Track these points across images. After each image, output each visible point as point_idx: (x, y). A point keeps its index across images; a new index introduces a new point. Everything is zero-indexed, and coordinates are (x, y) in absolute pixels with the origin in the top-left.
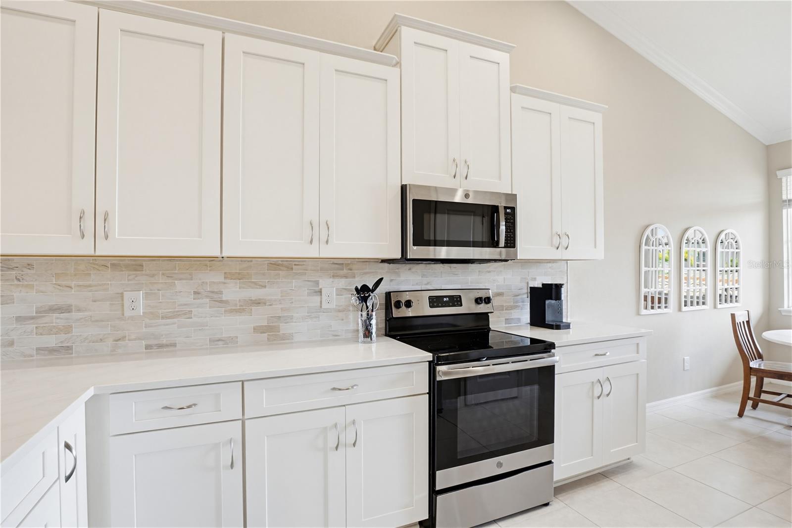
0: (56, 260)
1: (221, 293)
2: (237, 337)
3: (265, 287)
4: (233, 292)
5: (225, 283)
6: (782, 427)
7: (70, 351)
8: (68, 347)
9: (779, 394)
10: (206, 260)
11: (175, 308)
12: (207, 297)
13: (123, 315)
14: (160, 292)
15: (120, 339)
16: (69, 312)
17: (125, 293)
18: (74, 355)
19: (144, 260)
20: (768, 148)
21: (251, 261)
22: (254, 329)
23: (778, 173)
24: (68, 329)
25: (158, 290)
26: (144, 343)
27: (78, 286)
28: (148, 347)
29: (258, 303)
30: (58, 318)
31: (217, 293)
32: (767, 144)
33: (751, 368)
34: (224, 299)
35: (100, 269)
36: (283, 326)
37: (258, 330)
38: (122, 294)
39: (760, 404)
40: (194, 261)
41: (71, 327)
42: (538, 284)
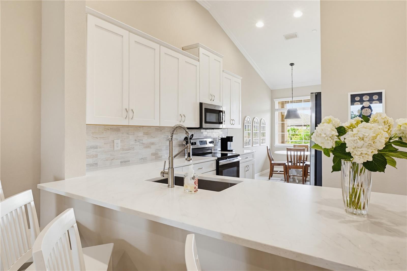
0: (92, 126)
1: (143, 140)
2: (147, 158)
3: (154, 138)
4: (146, 140)
5: (143, 136)
6: (279, 180)
7: (97, 165)
8: (96, 163)
9: (278, 171)
10: (138, 127)
11: (129, 146)
12: (139, 142)
13: (114, 149)
14: (125, 140)
15: (113, 159)
16: (97, 149)
17: (115, 140)
18: (98, 167)
19: (121, 127)
20: (271, 90)
21: (151, 128)
22: (152, 154)
23: (274, 100)
24: (96, 156)
25: (125, 139)
26: (120, 161)
27: (100, 137)
28: (121, 162)
29: (153, 144)
30: (93, 151)
31: (141, 140)
32: (272, 89)
33: (272, 163)
34: (143, 142)
35: (107, 130)
36: (159, 153)
37: (153, 154)
38: (114, 141)
39: (273, 174)
40: (135, 127)
41: (97, 155)
42: (224, 137)
